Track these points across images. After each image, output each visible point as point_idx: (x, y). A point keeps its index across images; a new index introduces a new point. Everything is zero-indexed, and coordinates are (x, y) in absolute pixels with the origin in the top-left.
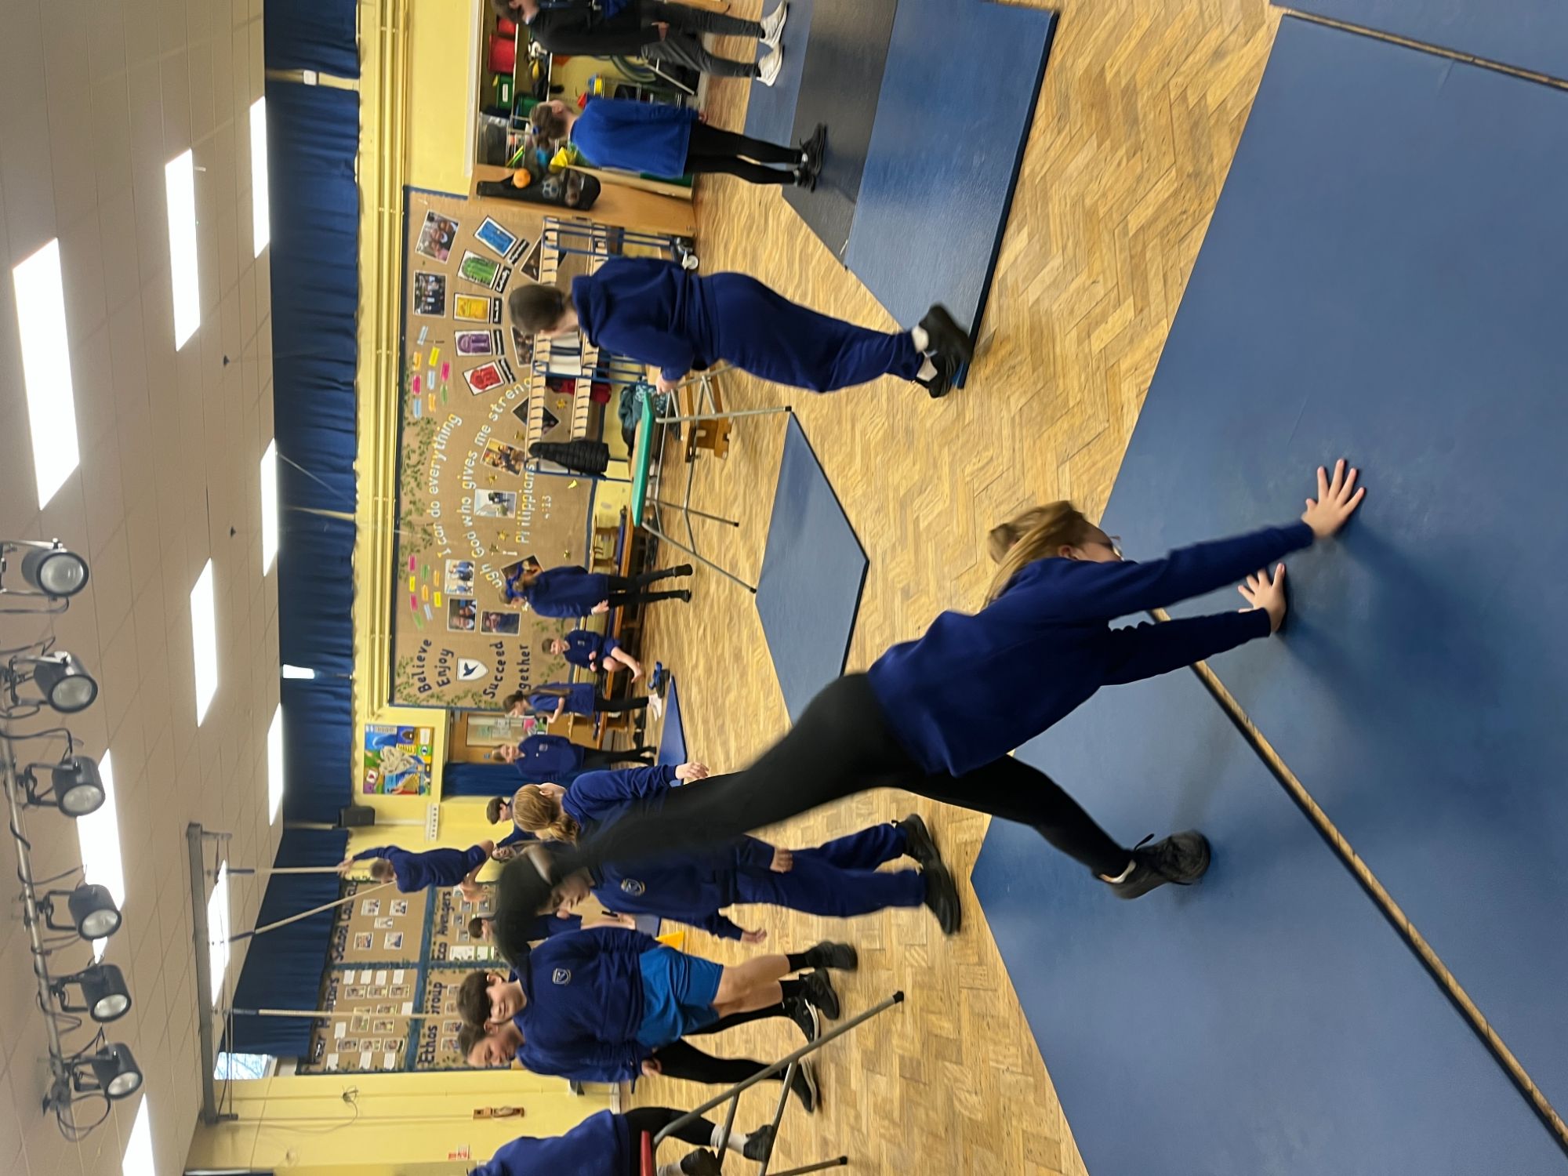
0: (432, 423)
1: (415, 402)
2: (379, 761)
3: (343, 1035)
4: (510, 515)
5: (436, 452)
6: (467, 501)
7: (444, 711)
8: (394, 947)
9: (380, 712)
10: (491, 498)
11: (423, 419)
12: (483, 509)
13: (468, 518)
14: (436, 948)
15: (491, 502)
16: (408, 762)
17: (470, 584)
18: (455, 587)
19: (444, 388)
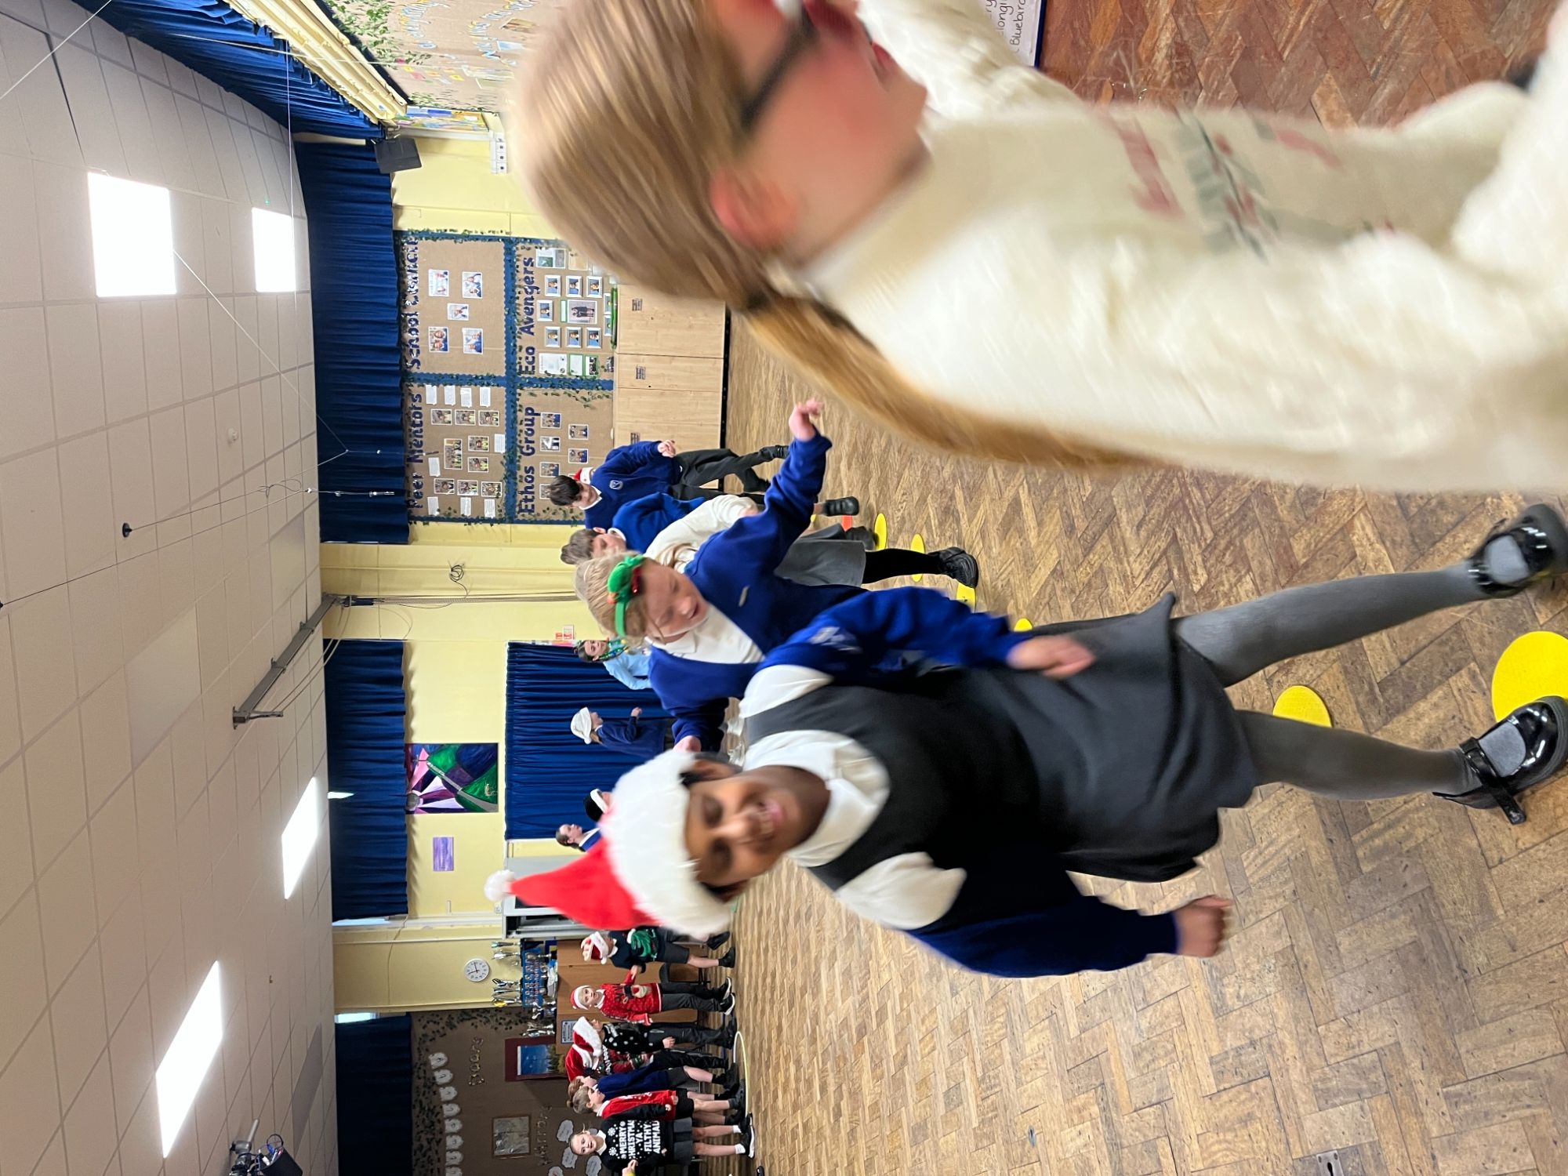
3: (438, 474)
8: (474, 352)
14: (523, 354)
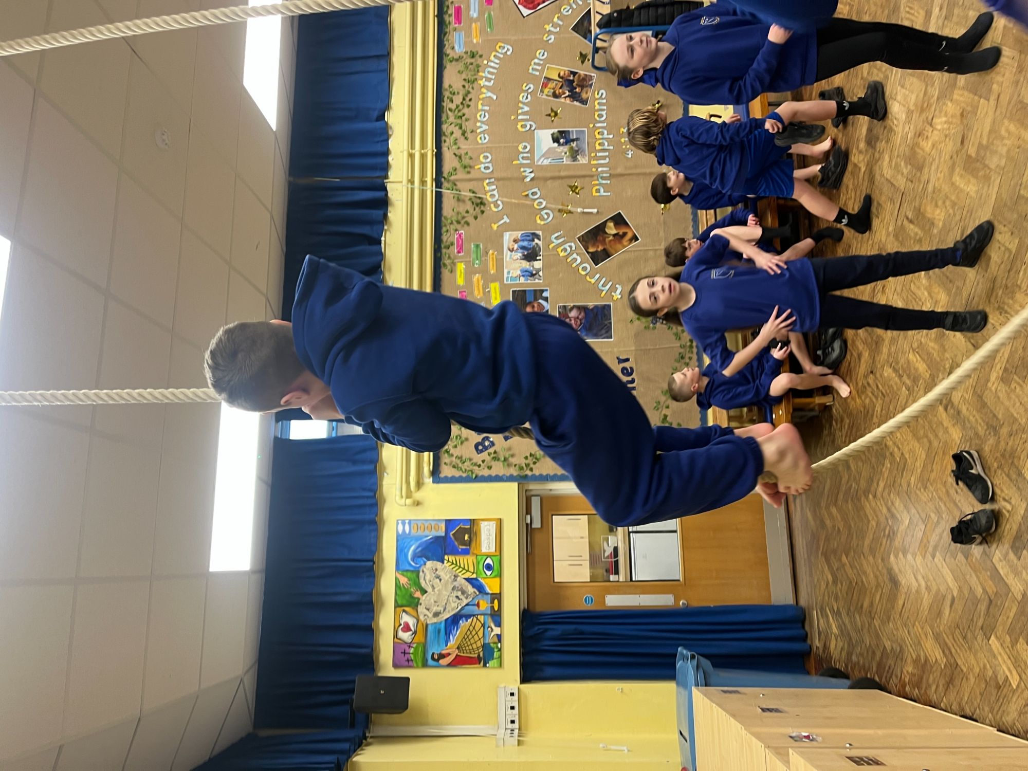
0: (477, 57)
1: (456, 35)
2: (418, 594)
4: (582, 160)
5: (484, 90)
6: (525, 147)
7: (515, 485)
9: (418, 496)
10: (556, 140)
11: (466, 53)
12: (545, 155)
13: (529, 170)
15: (556, 145)
16: (463, 592)
17: (538, 264)
18: (519, 272)
19: (490, 15)
